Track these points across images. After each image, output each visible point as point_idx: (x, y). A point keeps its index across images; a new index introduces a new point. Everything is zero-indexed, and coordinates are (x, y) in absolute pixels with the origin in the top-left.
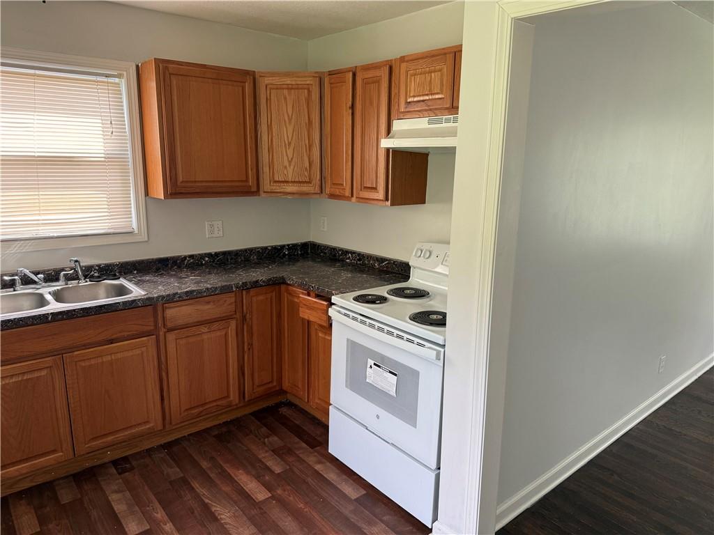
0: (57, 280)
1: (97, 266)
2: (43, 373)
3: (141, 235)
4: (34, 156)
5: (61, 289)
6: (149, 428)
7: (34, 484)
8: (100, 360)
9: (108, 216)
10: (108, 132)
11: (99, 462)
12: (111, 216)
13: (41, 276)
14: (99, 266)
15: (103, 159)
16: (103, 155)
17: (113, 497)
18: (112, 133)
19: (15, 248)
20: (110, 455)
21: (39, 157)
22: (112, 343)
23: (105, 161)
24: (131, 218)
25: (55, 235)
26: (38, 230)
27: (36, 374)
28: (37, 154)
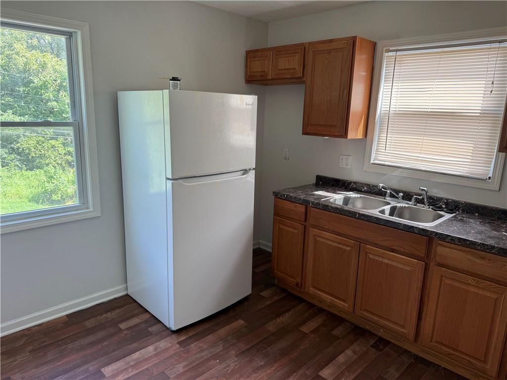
0: (410, 200)
1: (446, 199)
2: (349, 249)
3: (493, 184)
4: (427, 112)
5: (408, 207)
6: (403, 332)
7: (338, 314)
8: (381, 259)
9: (469, 162)
10: (488, 91)
11: (373, 331)
12: (472, 162)
13: (401, 194)
14: (447, 200)
15: (479, 114)
16: (479, 111)
17: (348, 352)
18: (491, 92)
19: (397, 173)
20: (381, 333)
21: (430, 112)
22: (392, 252)
23: (480, 116)
24: (490, 167)
25: (424, 169)
26: (417, 164)
27: (344, 247)
28: (429, 110)
